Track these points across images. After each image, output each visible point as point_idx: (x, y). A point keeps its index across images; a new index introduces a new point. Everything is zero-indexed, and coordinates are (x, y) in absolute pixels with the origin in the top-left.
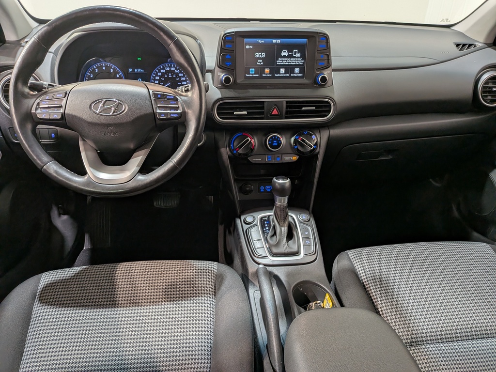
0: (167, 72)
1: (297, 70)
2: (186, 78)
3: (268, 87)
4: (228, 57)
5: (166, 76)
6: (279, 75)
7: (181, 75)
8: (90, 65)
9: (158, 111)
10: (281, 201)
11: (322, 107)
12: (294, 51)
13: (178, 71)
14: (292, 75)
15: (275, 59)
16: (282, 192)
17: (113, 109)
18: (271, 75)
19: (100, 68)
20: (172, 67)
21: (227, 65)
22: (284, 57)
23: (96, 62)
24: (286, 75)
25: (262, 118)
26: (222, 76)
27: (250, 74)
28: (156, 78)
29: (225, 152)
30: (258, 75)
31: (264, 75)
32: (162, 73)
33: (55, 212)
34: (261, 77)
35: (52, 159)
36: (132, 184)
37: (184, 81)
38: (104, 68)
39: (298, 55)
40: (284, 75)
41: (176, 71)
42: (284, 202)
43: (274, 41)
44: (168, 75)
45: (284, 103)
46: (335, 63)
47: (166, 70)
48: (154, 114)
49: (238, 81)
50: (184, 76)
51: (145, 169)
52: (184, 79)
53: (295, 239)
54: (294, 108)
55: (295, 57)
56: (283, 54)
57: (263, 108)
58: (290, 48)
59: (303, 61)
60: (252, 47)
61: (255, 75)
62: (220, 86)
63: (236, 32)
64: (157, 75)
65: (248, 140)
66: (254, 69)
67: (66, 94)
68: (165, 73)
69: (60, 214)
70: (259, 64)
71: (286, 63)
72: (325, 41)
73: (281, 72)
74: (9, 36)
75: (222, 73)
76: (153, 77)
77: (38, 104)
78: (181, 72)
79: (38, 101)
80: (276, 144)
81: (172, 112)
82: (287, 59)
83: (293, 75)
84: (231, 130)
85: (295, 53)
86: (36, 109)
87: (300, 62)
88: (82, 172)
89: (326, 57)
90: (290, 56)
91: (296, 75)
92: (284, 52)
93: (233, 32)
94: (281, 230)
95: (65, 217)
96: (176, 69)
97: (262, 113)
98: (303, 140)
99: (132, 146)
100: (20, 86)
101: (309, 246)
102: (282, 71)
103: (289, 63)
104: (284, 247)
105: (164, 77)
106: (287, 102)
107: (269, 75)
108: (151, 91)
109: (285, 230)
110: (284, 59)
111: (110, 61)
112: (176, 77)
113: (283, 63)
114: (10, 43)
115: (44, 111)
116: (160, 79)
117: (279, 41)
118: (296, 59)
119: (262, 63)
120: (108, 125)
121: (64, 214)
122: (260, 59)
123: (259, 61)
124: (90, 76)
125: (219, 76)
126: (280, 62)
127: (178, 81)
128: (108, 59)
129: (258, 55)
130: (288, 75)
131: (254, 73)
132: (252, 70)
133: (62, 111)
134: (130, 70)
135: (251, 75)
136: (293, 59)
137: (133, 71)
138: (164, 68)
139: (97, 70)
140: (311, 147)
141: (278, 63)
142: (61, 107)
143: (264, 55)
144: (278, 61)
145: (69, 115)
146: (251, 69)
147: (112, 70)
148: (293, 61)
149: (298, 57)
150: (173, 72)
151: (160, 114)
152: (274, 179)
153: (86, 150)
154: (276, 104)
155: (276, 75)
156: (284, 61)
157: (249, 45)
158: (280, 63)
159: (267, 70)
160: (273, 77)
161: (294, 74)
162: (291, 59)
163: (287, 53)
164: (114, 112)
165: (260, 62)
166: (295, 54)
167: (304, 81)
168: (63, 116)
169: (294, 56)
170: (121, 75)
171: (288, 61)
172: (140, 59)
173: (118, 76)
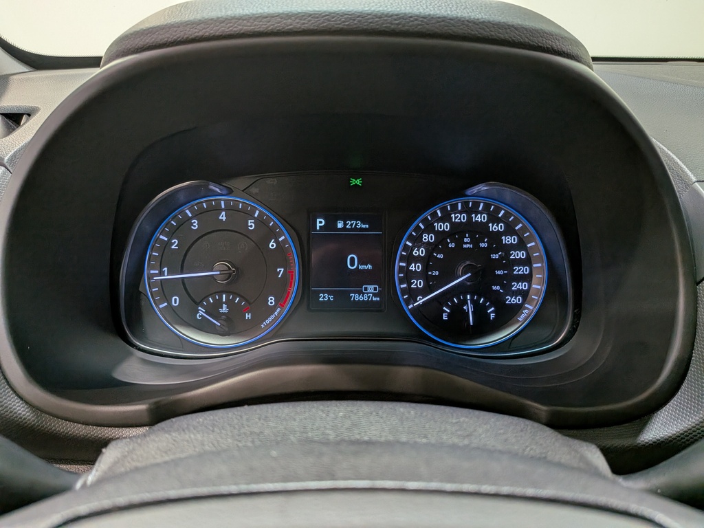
0: (458, 231)
2: (529, 251)
5: (452, 245)
7: (508, 240)
8: (171, 205)
13: (500, 227)
19: (208, 216)
20: (477, 213)
23: (193, 194)
28: (415, 252)
32: (437, 233)
37: (520, 262)
38: (223, 216)
41: (494, 228)
44: (460, 243)
47: (453, 225)
50: (521, 245)
52: (521, 255)
64: (417, 241)
68: (450, 234)
76: (406, 248)
78: (510, 231)
96: (494, 218)
105: (445, 250)
111: (246, 192)
112: (490, 250)
116: (429, 256)
124: (169, 243)
127: (499, 264)
128: (239, 183)
134: (320, 223)
137: (330, 226)
138: (446, 218)
139: (195, 224)
147: (251, 225)
150: (479, 231)
170: (285, 241)
172: (358, 182)
173: (272, 245)
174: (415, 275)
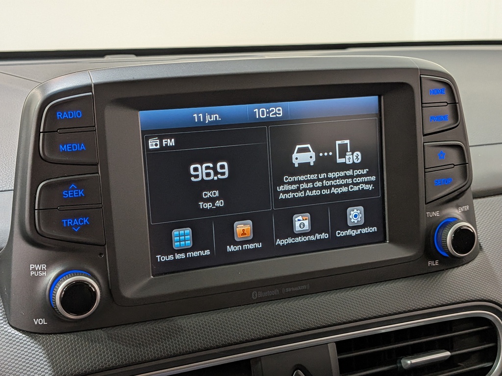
1: (355, 215)
3: (255, 295)
6: (290, 240)
12: (338, 142)
14: (340, 234)
15: (271, 183)
18: (259, 245)
21: (69, 229)
22: (305, 168)
24: (318, 236)
26: (51, 277)
27: (174, 252)
30: (207, 252)
31: (231, 248)
34: (221, 259)
40: (312, 238)
43: (261, 111)
45: (332, 350)
49: (130, 292)
55: (344, 167)
59: (373, 178)
60: (171, 142)
61: (196, 254)
62: (42, 322)
63: (97, 86)
66: (188, 231)
70: (208, 206)
71: (314, 193)
72: (445, 98)
73: (297, 228)
75: (50, 263)
82: (313, 177)
83: (343, 233)
87: (365, 182)
89: (453, 156)
90: (325, 165)
91: (353, 233)
92: (301, 151)
93: (87, 88)
102: (301, 222)
103: (325, 192)
106: (342, 346)
107: (251, 246)
110: (302, 178)
113: (300, 195)
117: (277, 111)
118: (349, 173)
119: (219, 203)
122: (210, 185)
123: (206, 195)
125: (36, 279)
126: (287, 190)
129: (200, 171)
130: (324, 236)
131: (189, 243)
132: (182, 237)
135: (178, 256)
136: (336, 174)
141: (282, 196)
143: (224, 168)
144: (281, 188)
146: (175, 232)
148: (336, 183)
149: (354, 166)
155: (279, 242)
156: (305, 186)
157: (161, 133)
158: (291, 195)
159: (243, 228)
160: (271, 252)
161: (347, 228)
162: (331, 175)
163: (313, 154)
165: (212, 200)
166: (343, 155)
167: (388, 252)
169: (339, 161)
171: (319, 184)
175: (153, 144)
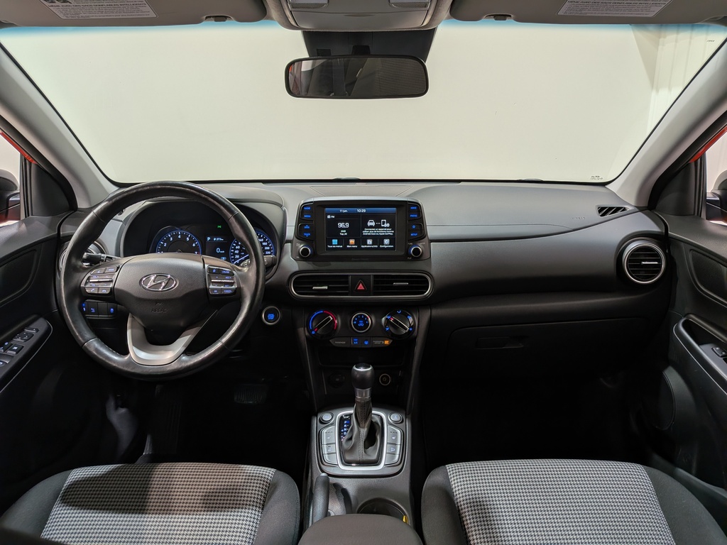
1: (387, 241)
2: (270, 247)
3: (353, 259)
4: (307, 227)
6: (366, 246)
8: (165, 233)
9: (211, 287)
10: (363, 395)
11: (418, 283)
12: (382, 220)
14: (381, 246)
15: (361, 230)
16: (362, 382)
17: (163, 284)
18: (356, 247)
19: (175, 236)
21: (306, 236)
22: (371, 227)
23: (171, 230)
25: (347, 294)
26: (301, 247)
27: (332, 245)
28: (237, 247)
29: (303, 333)
30: (342, 246)
31: (348, 246)
33: (111, 404)
34: (345, 248)
35: (94, 336)
36: (175, 366)
38: (179, 237)
39: (388, 225)
40: (372, 247)
41: (260, 240)
42: (366, 396)
43: (359, 211)
45: (372, 278)
46: (432, 232)
48: (206, 290)
49: (319, 253)
50: (267, 246)
51: (190, 350)
52: (268, 248)
53: (376, 446)
54: (383, 283)
55: (384, 227)
56: (369, 224)
57: (347, 283)
58: (377, 218)
59: (393, 232)
60: (333, 217)
61: (338, 247)
62: (298, 257)
65: (330, 319)
66: (337, 240)
67: (118, 268)
69: (117, 407)
70: (343, 234)
71: (374, 234)
74: (82, 204)
75: (300, 243)
76: (233, 246)
77: (89, 279)
78: (265, 241)
79: (89, 275)
80: (361, 324)
81: (226, 287)
82: (374, 229)
84: (310, 306)
85: (384, 223)
86: (86, 283)
87: (390, 232)
88: (124, 351)
90: (378, 226)
91: (386, 247)
92: (370, 222)
93: (312, 202)
94: (359, 432)
95: (123, 411)
97: (346, 288)
98: (395, 321)
99: (182, 323)
100: (74, 260)
101: (394, 454)
102: (369, 242)
103: (377, 234)
104: (360, 453)
106: (374, 275)
107: (354, 246)
108: (206, 266)
109: (364, 431)
110: (370, 229)
111: (186, 230)
113: (370, 234)
114: (82, 210)
115: (94, 285)
116: (241, 249)
117: (364, 211)
118: (385, 229)
119: (346, 234)
120: (157, 301)
121: (122, 407)
122: (343, 229)
123: (342, 231)
124: (163, 244)
125: (298, 247)
126: (366, 232)
128: (185, 227)
129: (341, 225)
130: (376, 246)
131: (337, 243)
132: (335, 242)
133: (111, 285)
134: (209, 239)
135: (333, 247)
136: (381, 229)
137: (212, 239)
139: (171, 239)
140: (406, 329)
141: (364, 234)
142: (112, 281)
143: (347, 225)
144: (364, 232)
145: (119, 290)
146: (333, 240)
147: (188, 239)
148: (381, 232)
149: (387, 228)
151: (213, 290)
152: (355, 368)
153: (132, 328)
154: (363, 279)
155: (362, 246)
156: (371, 232)
157: (331, 214)
158: (367, 234)
159: (352, 241)
160: (359, 248)
161: (383, 245)
162: (379, 229)
163: (374, 223)
164: (164, 288)
167: (396, 253)
168: (112, 290)
169: (382, 226)
170: (197, 244)
171: (375, 232)
172: (220, 227)
173: (194, 245)
174: (237, 254)
175: (329, 217)
